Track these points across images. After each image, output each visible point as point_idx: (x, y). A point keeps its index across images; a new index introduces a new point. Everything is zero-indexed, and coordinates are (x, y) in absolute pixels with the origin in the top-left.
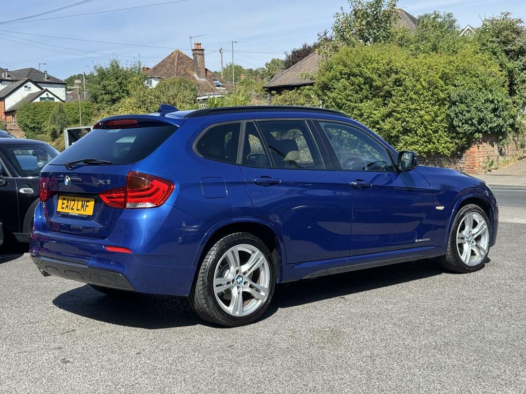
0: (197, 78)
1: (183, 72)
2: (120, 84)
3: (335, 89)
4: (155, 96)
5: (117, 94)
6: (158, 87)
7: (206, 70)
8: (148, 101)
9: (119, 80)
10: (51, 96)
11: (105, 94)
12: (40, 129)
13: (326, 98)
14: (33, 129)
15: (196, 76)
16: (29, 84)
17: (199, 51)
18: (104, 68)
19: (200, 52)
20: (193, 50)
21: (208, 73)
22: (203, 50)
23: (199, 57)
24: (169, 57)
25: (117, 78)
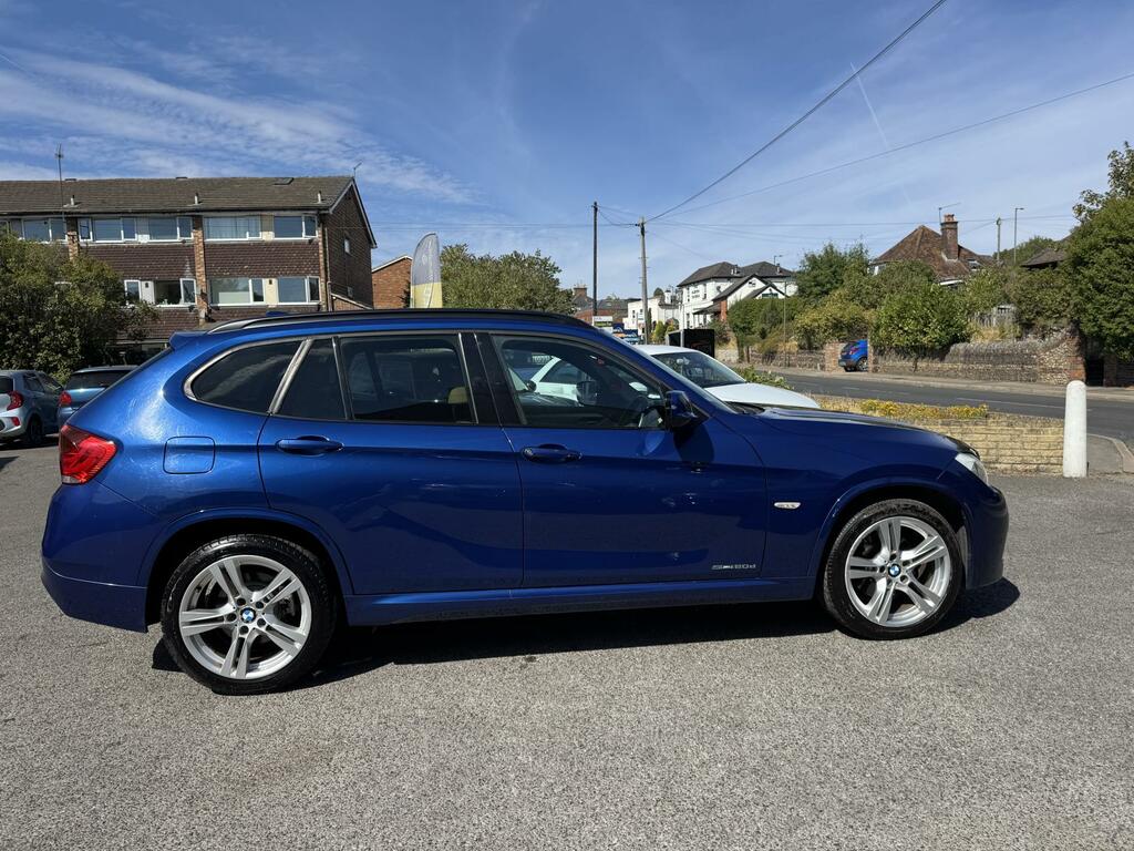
0: (946, 259)
1: (926, 253)
2: (834, 273)
3: (1093, 263)
4: (873, 286)
5: (829, 286)
6: (880, 274)
7: (960, 248)
8: (864, 291)
9: (832, 269)
10: (774, 291)
11: (816, 286)
12: (749, 329)
13: (1079, 277)
14: (743, 329)
15: (944, 256)
16: (754, 280)
17: (950, 225)
18: (817, 255)
19: (952, 226)
20: (942, 224)
21: (963, 252)
22: (956, 223)
23: (949, 232)
24: (910, 236)
25: (831, 266)
